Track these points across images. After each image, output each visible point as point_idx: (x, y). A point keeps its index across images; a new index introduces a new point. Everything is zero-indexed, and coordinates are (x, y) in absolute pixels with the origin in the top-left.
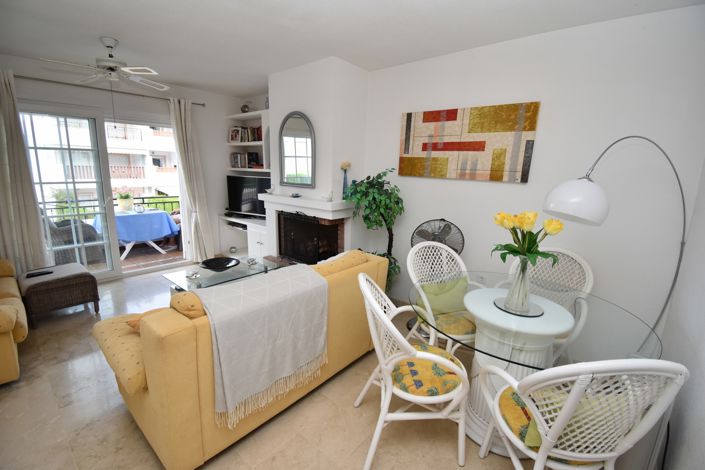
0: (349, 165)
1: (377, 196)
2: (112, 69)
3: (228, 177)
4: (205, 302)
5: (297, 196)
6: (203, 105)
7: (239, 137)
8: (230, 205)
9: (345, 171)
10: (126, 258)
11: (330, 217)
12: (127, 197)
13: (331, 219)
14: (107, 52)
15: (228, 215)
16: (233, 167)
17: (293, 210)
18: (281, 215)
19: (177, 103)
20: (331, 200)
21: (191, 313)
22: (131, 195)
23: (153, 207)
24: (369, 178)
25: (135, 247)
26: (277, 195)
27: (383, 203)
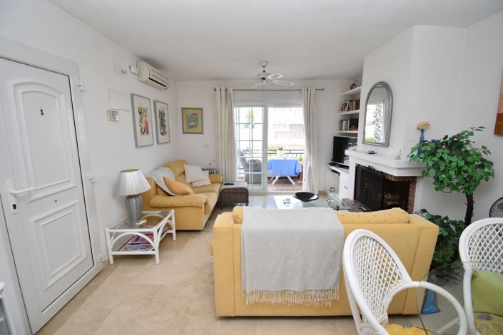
0: (427, 125)
1: (445, 157)
2: (264, 79)
3: (335, 138)
4: (244, 215)
5: (372, 153)
6: (323, 89)
7: (347, 108)
8: (334, 157)
9: (422, 131)
10: (275, 183)
11: (395, 173)
12: (281, 149)
13: (396, 175)
14: (262, 69)
15: (332, 164)
16: (340, 130)
17: (366, 165)
18: (358, 167)
19: (306, 90)
20: (399, 158)
21: (237, 220)
22: (284, 148)
23: (294, 155)
24: (446, 137)
25: (280, 178)
26: (359, 152)
27: (454, 165)
